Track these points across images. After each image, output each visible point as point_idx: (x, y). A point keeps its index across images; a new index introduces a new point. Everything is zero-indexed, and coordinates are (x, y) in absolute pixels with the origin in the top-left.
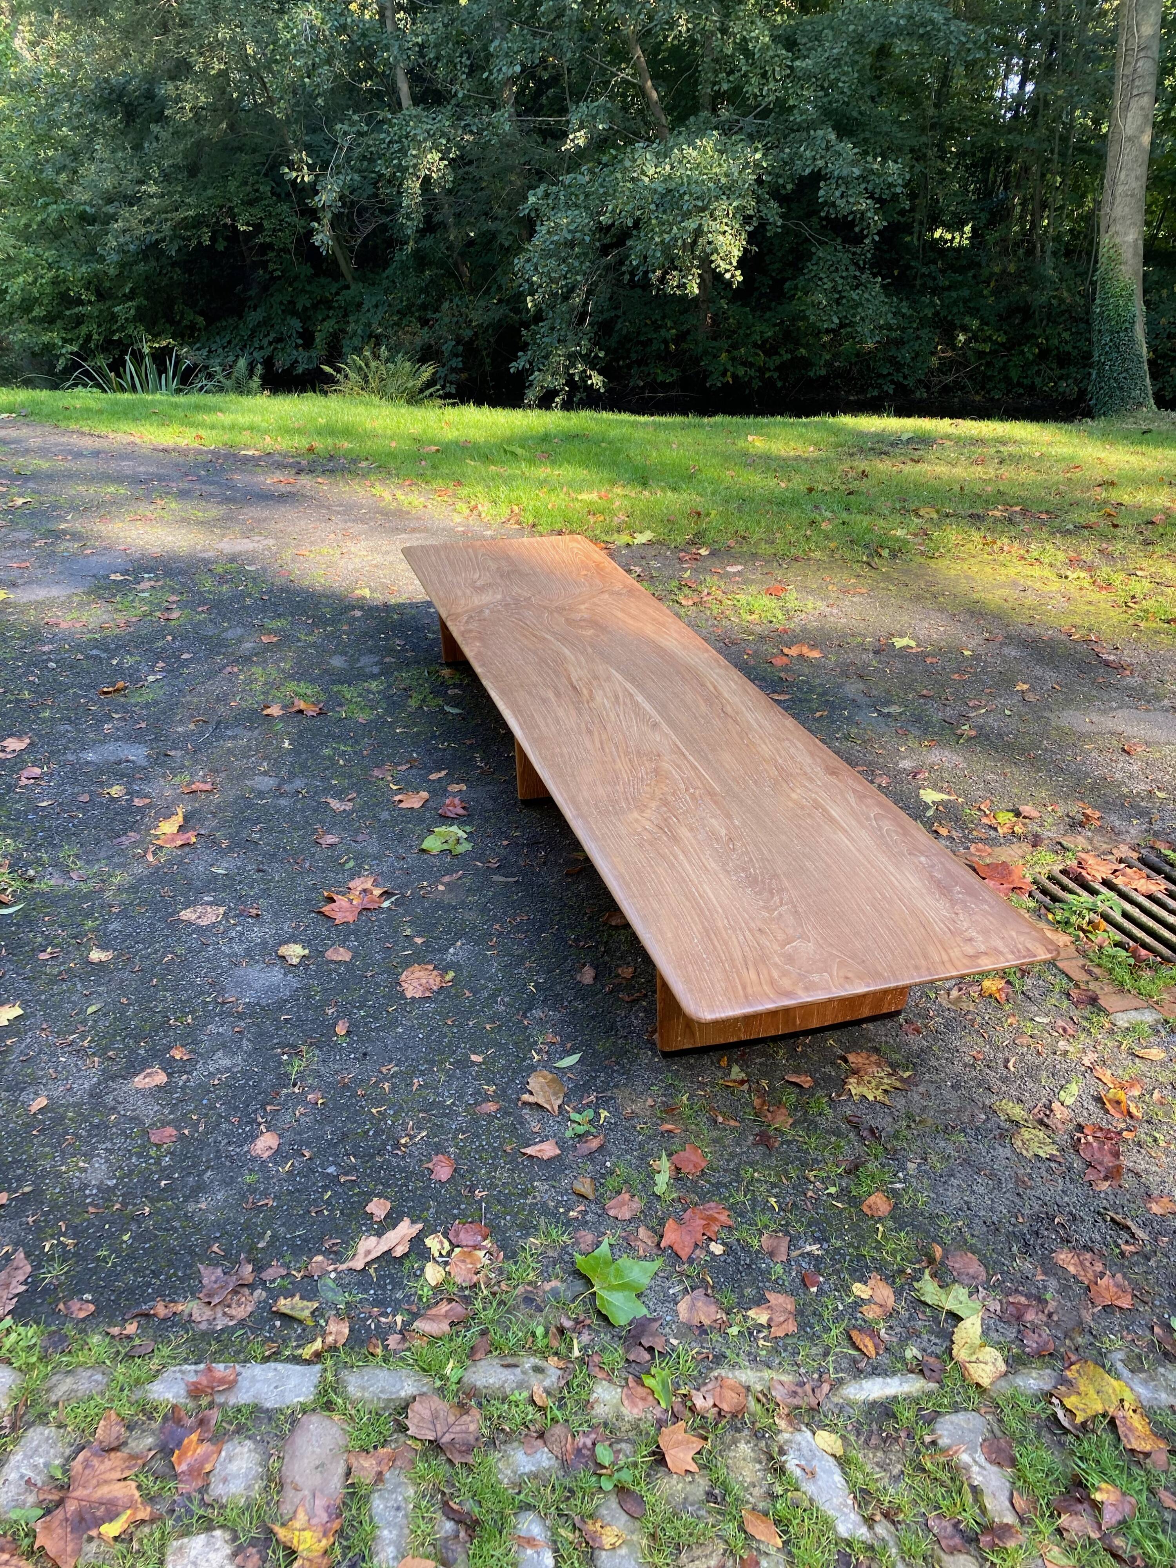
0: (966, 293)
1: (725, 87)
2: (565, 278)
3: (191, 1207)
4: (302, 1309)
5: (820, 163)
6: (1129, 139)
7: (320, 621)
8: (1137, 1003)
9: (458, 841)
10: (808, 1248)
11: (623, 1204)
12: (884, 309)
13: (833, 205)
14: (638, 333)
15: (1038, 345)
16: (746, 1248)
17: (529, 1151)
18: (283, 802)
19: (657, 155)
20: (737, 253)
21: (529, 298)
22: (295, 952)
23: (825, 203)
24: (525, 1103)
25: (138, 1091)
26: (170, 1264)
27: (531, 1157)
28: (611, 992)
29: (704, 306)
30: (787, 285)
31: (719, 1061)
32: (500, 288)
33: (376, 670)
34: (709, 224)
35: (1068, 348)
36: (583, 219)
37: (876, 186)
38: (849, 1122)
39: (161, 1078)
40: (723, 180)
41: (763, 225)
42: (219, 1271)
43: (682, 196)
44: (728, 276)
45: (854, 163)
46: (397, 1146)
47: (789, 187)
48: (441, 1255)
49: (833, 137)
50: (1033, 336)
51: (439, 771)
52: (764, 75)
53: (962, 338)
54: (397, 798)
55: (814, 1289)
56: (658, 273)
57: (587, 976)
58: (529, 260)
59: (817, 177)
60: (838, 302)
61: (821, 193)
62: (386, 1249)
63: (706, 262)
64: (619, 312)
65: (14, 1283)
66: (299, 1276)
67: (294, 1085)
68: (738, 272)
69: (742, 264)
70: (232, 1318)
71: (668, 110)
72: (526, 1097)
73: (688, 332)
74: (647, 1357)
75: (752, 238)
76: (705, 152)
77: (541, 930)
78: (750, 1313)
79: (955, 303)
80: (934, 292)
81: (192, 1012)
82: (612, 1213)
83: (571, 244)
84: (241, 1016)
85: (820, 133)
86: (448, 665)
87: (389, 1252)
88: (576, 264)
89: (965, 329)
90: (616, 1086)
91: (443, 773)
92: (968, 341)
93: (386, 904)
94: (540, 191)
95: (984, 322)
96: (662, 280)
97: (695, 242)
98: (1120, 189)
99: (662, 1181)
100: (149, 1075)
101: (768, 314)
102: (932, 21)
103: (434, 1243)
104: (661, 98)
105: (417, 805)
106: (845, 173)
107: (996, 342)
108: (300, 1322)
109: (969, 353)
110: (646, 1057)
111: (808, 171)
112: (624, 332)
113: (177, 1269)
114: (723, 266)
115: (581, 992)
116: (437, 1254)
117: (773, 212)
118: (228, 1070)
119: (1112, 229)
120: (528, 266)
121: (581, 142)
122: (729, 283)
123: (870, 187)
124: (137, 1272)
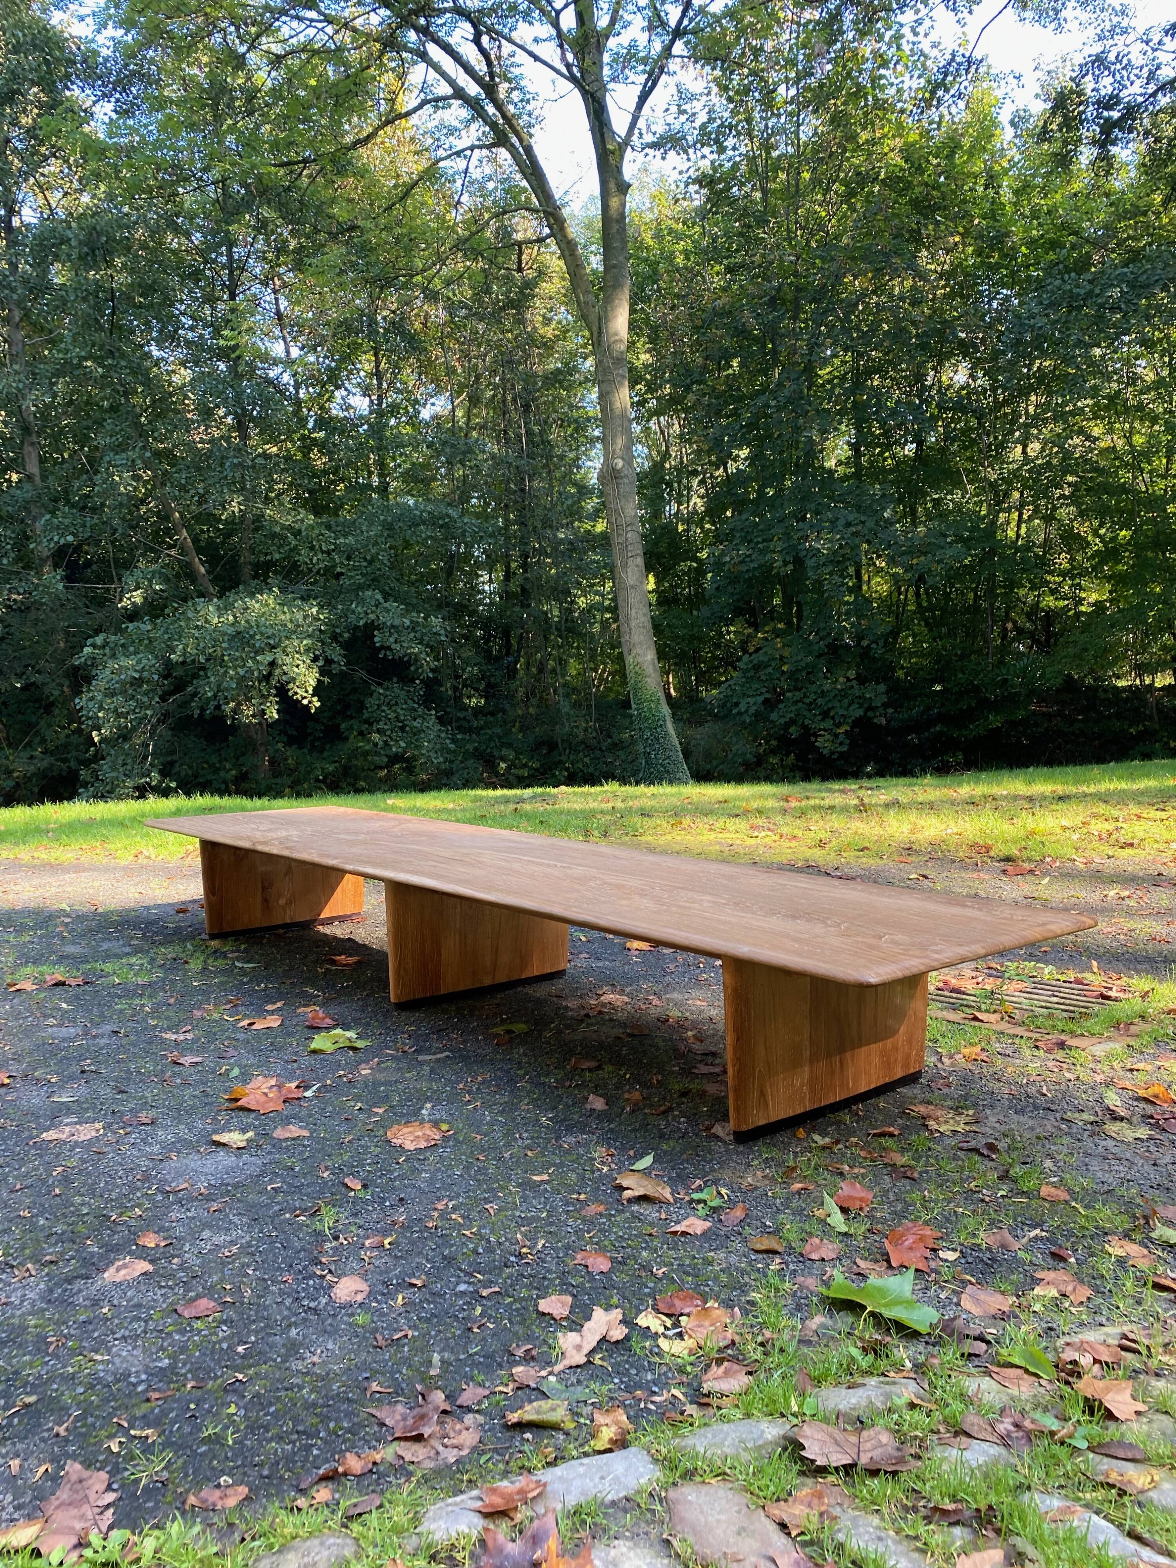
0: (499, 731)
1: (277, 556)
2: (134, 712)
3: (296, 1365)
4: (553, 1409)
5: (372, 617)
6: (632, 587)
7: (21, 929)
8: (1094, 1040)
9: (350, 1040)
10: (1032, 1234)
11: (818, 1248)
12: (443, 735)
13: (389, 648)
14: (196, 777)
15: (567, 769)
16: (976, 1247)
17: (678, 1228)
18: (102, 1042)
19: (218, 608)
20: (313, 683)
21: (94, 733)
22: (235, 1138)
23: (382, 647)
24: (629, 1201)
25: (117, 1285)
26: (325, 1419)
27: (684, 1234)
28: (633, 1111)
29: (263, 749)
30: (343, 726)
31: (795, 1135)
32: (43, 741)
33: (127, 949)
34: (281, 658)
35: (591, 770)
36: (148, 660)
37: (424, 634)
38: (961, 1149)
39: (144, 1266)
40: (289, 625)
41: (329, 661)
42: (400, 1408)
43: (252, 637)
44: (305, 702)
45: (402, 616)
46: (520, 1256)
47: (346, 635)
48: (666, 1328)
49: (379, 596)
50: (560, 762)
51: (274, 1003)
52: (312, 548)
53: (503, 765)
54: (245, 1023)
55: (1072, 1260)
56: (232, 705)
57: (598, 1103)
58: (92, 699)
59: (371, 627)
60: (402, 729)
61: (376, 639)
62: (598, 1338)
63: (282, 692)
64: (175, 758)
65: (92, 1496)
66: (509, 1390)
67: (336, 1238)
68: (315, 699)
69: (317, 692)
70: (458, 1447)
71: (215, 581)
72: (627, 1194)
73: (247, 773)
74: (984, 1346)
75: (322, 672)
76: (268, 605)
77: (512, 1081)
78: (1035, 1292)
79: (491, 739)
80: (470, 730)
81: (139, 1206)
82: (814, 1256)
83: (137, 682)
84: (209, 1198)
85: (369, 593)
86: (213, 937)
87: (604, 1340)
88: (145, 699)
89: (503, 759)
90: (713, 1170)
91: (279, 1005)
92: (509, 768)
93: (308, 1094)
94: (99, 640)
95: (518, 753)
96: (235, 711)
97: (270, 674)
98: (633, 623)
99: (837, 1220)
100: (125, 1266)
101: (326, 754)
102: (449, 516)
103: (648, 1320)
104: (208, 572)
105: (275, 1024)
106: (397, 622)
107: (531, 768)
108: (555, 1427)
109: (511, 778)
110: (719, 1147)
111: (361, 623)
112: (183, 774)
113: (337, 1420)
114: (301, 692)
115: (601, 1116)
116: (661, 1330)
117: (336, 653)
118: (232, 1243)
119: (634, 652)
120: (91, 704)
121: (138, 600)
122: (307, 707)
123: (418, 635)
124: (280, 1438)
